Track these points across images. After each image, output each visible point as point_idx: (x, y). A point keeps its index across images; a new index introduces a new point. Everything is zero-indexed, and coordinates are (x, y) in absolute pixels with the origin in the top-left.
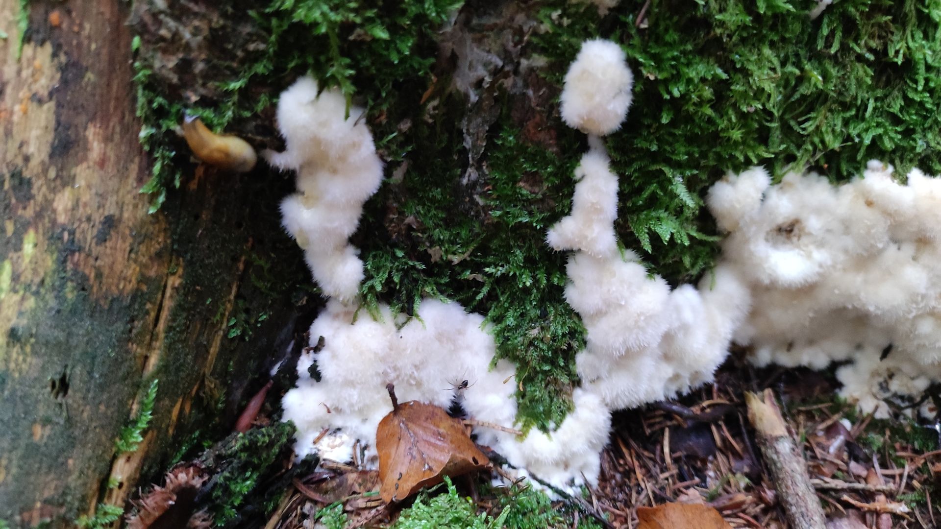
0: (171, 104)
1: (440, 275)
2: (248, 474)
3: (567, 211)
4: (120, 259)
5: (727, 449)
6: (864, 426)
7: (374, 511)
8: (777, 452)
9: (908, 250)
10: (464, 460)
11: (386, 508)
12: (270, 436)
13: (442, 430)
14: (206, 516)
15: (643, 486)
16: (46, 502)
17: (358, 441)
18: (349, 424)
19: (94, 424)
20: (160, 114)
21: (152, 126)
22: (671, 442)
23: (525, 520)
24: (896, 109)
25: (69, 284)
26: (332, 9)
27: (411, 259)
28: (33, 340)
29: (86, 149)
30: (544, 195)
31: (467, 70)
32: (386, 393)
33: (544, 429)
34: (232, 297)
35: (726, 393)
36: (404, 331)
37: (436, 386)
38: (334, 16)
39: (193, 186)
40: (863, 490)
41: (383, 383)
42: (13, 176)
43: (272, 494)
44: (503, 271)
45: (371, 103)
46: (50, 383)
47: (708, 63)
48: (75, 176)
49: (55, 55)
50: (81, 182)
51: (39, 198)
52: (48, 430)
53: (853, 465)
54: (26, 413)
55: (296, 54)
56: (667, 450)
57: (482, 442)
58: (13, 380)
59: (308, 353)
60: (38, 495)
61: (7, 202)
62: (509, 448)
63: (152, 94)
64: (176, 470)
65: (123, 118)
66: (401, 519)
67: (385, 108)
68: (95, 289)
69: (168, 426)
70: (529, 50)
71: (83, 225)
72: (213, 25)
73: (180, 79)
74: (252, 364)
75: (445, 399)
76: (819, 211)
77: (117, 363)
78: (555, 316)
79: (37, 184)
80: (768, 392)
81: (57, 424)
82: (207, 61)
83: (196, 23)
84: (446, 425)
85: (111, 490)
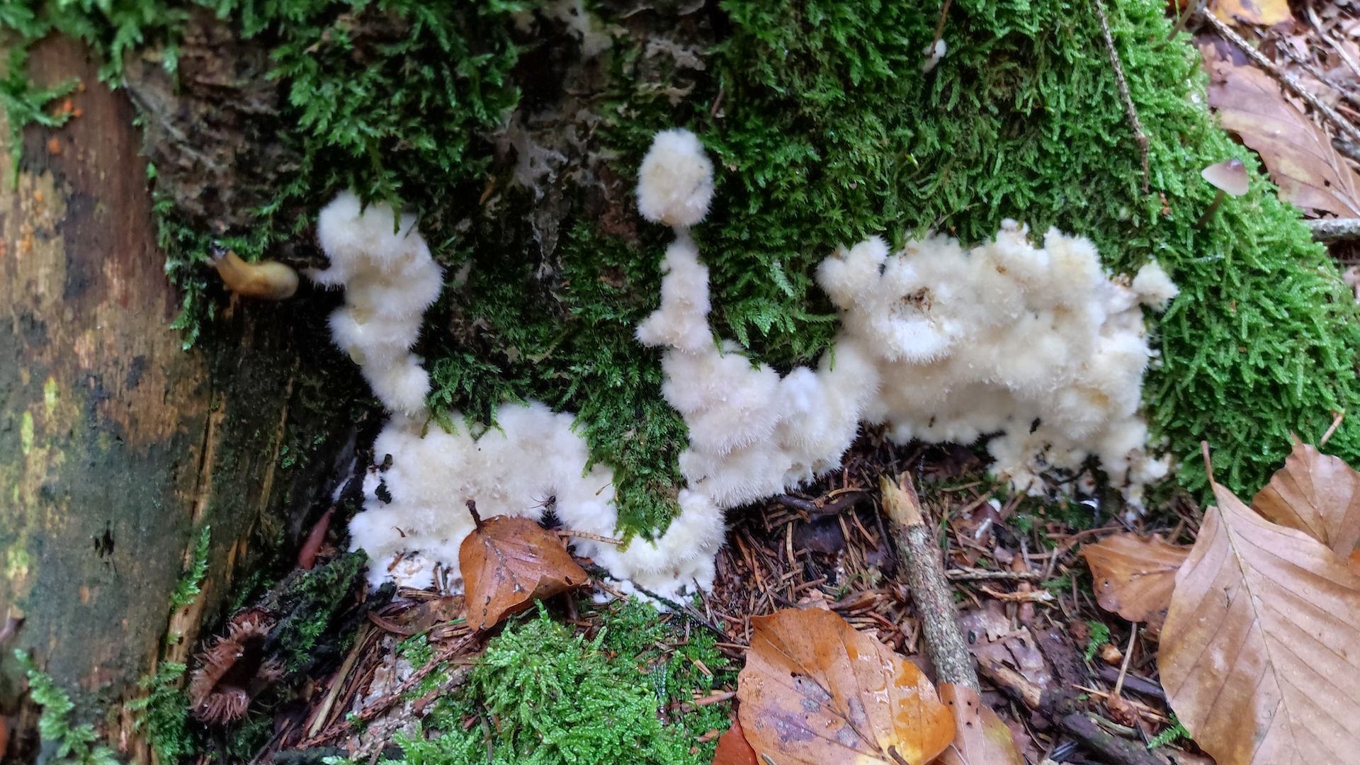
0: (198, 234)
1: (519, 376)
2: (318, 614)
3: (657, 304)
4: (156, 402)
5: (859, 541)
6: (1015, 505)
7: (461, 641)
8: (909, 544)
9: (1047, 318)
10: (555, 581)
11: (474, 636)
12: (338, 571)
13: (533, 546)
14: (277, 664)
15: (762, 590)
16: (103, 665)
17: (439, 564)
18: (426, 547)
19: (146, 581)
20: (188, 245)
21: (178, 258)
22: (793, 538)
23: (631, 637)
24: (1030, 161)
25: (102, 434)
26: (369, 124)
27: (483, 362)
28: (68, 498)
29: (106, 286)
30: (628, 290)
31: (528, 167)
32: (467, 509)
33: (648, 536)
34: (282, 424)
35: (860, 477)
36: (481, 441)
37: (525, 499)
38: (370, 131)
39: (229, 313)
40: (1006, 578)
41: (463, 499)
42: (22, 319)
43: (345, 634)
44: (591, 370)
45: (422, 211)
46: (93, 542)
47: (799, 142)
48: (95, 317)
49: (57, 185)
50: (103, 323)
51: (57, 343)
52: (97, 592)
53: (998, 550)
54: (70, 575)
55: (333, 171)
56: (789, 547)
57: (579, 553)
58: (51, 541)
59: (374, 471)
60: (94, 659)
61: (18, 347)
62: (609, 559)
63: (175, 226)
64: (239, 618)
65: (144, 248)
66: (490, 650)
67: (438, 215)
68: (131, 438)
69: (225, 572)
70: (597, 144)
71: (110, 370)
72: (239, 150)
73: (206, 209)
74: (311, 492)
75: (536, 512)
76: (949, 277)
77: (163, 513)
78: (652, 416)
79: (53, 327)
80: (906, 475)
81: (107, 584)
82: (235, 188)
83: (220, 151)
84: (538, 539)
85: (171, 647)
